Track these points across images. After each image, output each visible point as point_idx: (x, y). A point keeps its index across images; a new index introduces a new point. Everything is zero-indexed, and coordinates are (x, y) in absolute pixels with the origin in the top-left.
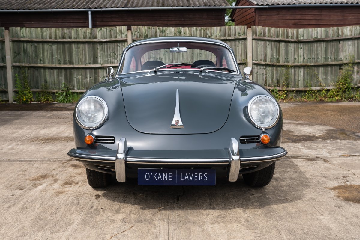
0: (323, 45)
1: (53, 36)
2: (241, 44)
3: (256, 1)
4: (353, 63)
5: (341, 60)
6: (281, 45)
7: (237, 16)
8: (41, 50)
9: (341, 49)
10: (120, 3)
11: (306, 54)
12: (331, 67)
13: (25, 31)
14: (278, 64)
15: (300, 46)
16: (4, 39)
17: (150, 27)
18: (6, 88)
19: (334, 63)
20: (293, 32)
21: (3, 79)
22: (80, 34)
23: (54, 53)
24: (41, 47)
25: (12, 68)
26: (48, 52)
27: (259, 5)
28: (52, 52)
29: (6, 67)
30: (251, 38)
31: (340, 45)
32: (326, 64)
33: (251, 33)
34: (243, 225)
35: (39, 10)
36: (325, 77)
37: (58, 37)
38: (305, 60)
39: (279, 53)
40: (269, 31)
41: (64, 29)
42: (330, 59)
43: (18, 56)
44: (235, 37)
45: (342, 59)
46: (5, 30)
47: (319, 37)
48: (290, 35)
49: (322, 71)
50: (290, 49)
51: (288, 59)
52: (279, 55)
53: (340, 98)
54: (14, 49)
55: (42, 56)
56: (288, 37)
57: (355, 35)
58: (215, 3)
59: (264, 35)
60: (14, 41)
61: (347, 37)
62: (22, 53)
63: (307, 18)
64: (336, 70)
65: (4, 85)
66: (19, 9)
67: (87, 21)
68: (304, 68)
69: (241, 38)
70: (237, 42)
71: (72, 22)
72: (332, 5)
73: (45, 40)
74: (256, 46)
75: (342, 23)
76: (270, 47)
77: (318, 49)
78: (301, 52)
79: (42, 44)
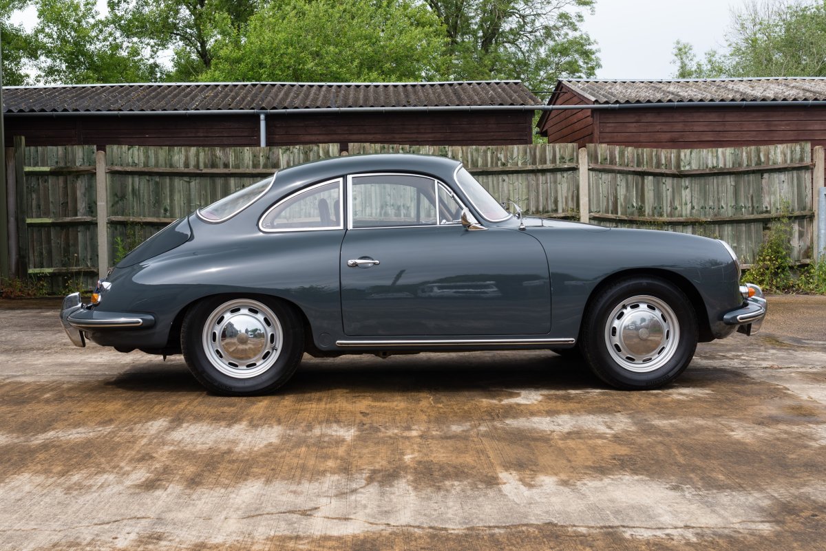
0: (730, 181)
1: (192, 162)
2: (567, 178)
3: (593, 95)
4: (790, 218)
5: (767, 212)
6: (646, 181)
7: (552, 124)
8: (168, 190)
9: (766, 188)
10: (320, 99)
11: (696, 200)
12: (747, 225)
13: (136, 153)
14: (641, 218)
15: (683, 184)
16: (96, 170)
17: (386, 146)
18: (93, 266)
19: (752, 217)
20: (669, 155)
21: (89, 249)
22: (246, 158)
23: (193, 197)
24: (168, 185)
25: (109, 225)
26: (182, 193)
27: (600, 104)
28: (190, 195)
29: (97, 224)
30: (586, 167)
31: (764, 181)
32: (736, 219)
33: (587, 156)
34: (610, 441)
35: (160, 112)
36: (735, 245)
37: (201, 165)
38: (694, 211)
39: (642, 196)
40: (622, 154)
41: (215, 150)
42: (743, 209)
43: (120, 202)
44: (554, 165)
45: (769, 209)
46: (97, 150)
47: (721, 165)
48: (663, 161)
49: (730, 232)
50: (664, 189)
51: (660, 208)
52: (643, 201)
53: (768, 287)
54: (113, 187)
55: (169, 201)
56: (659, 165)
57: (792, 160)
58: (511, 99)
59: (612, 162)
60: (113, 173)
61: (776, 167)
62: (130, 197)
63: (696, 128)
64: (757, 232)
65: (91, 259)
66: (121, 110)
67: (255, 134)
68: (693, 228)
69: (566, 166)
70: (559, 175)
71: (226, 135)
72: (745, 102)
73: (175, 170)
74: (596, 183)
75: (766, 139)
76: (623, 184)
77: (720, 189)
78: (686, 194)
79: (170, 179)
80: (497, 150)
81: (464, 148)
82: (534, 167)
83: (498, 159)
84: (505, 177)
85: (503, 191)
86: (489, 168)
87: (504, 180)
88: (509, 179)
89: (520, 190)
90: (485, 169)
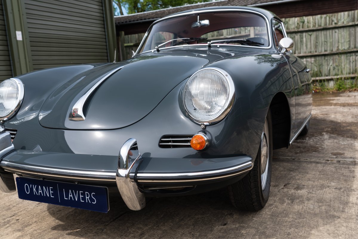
80: (332, 16)
81: (314, 17)
82: (353, 23)
83: (333, 21)
84: (337, 30)
85: (335, 38)
86: (328, 26)
87: (336, 32)
88: (339, 31)
89: (345, 36)
90: (325, 27)
